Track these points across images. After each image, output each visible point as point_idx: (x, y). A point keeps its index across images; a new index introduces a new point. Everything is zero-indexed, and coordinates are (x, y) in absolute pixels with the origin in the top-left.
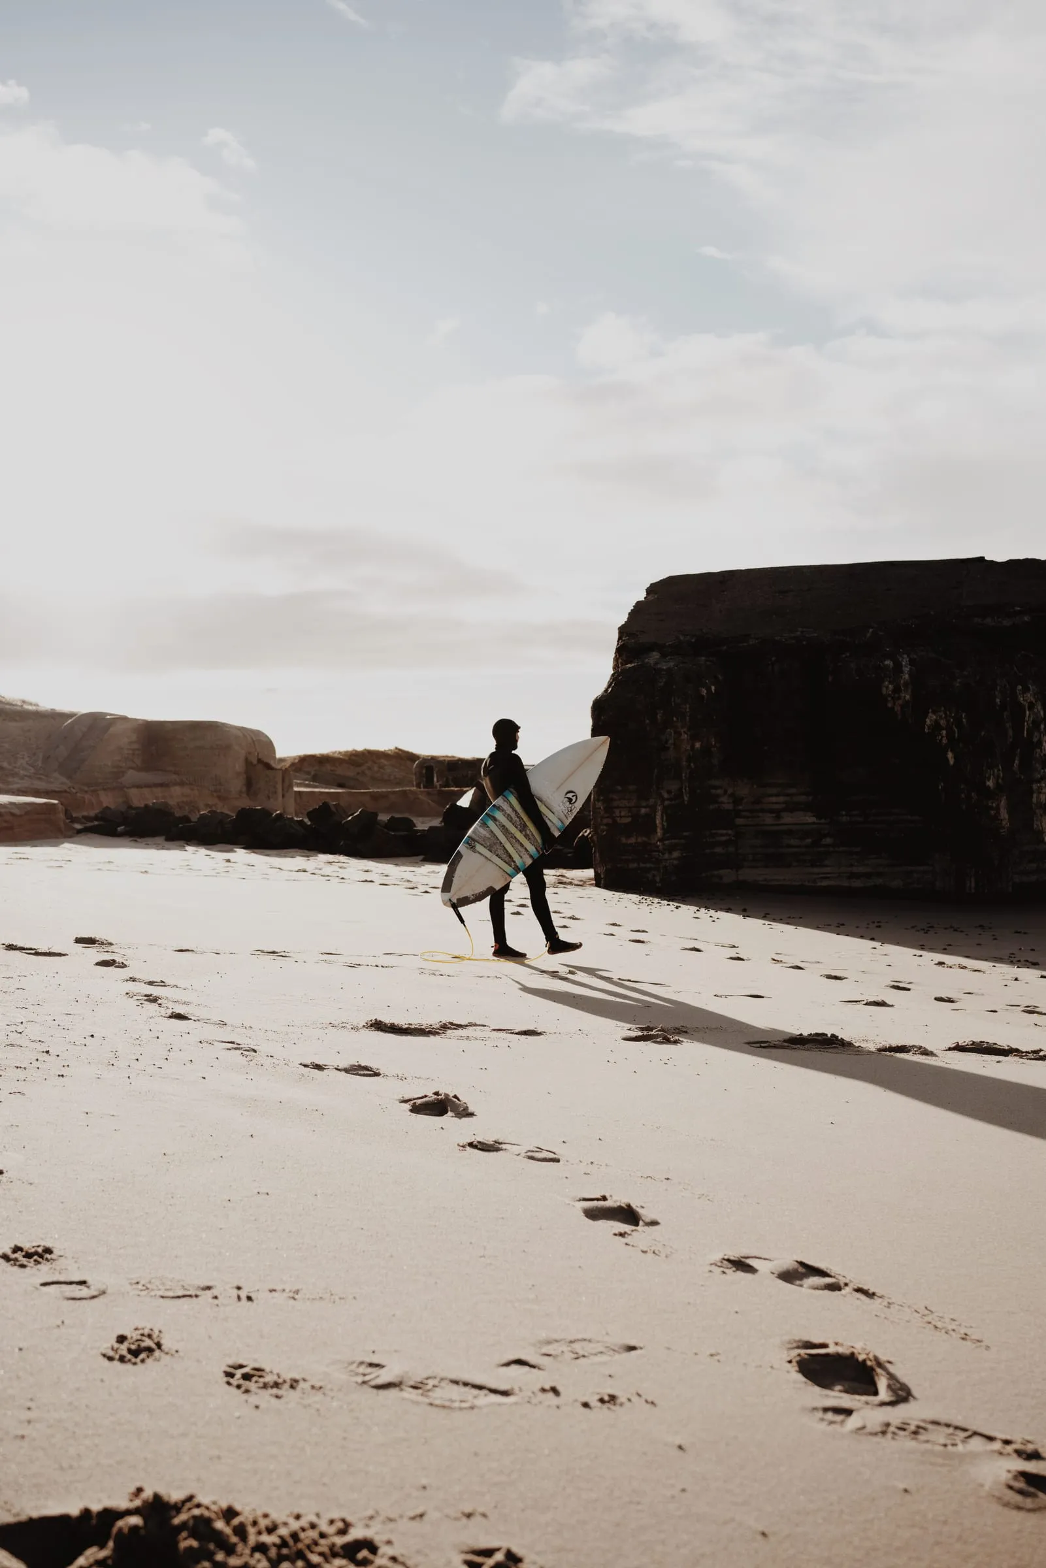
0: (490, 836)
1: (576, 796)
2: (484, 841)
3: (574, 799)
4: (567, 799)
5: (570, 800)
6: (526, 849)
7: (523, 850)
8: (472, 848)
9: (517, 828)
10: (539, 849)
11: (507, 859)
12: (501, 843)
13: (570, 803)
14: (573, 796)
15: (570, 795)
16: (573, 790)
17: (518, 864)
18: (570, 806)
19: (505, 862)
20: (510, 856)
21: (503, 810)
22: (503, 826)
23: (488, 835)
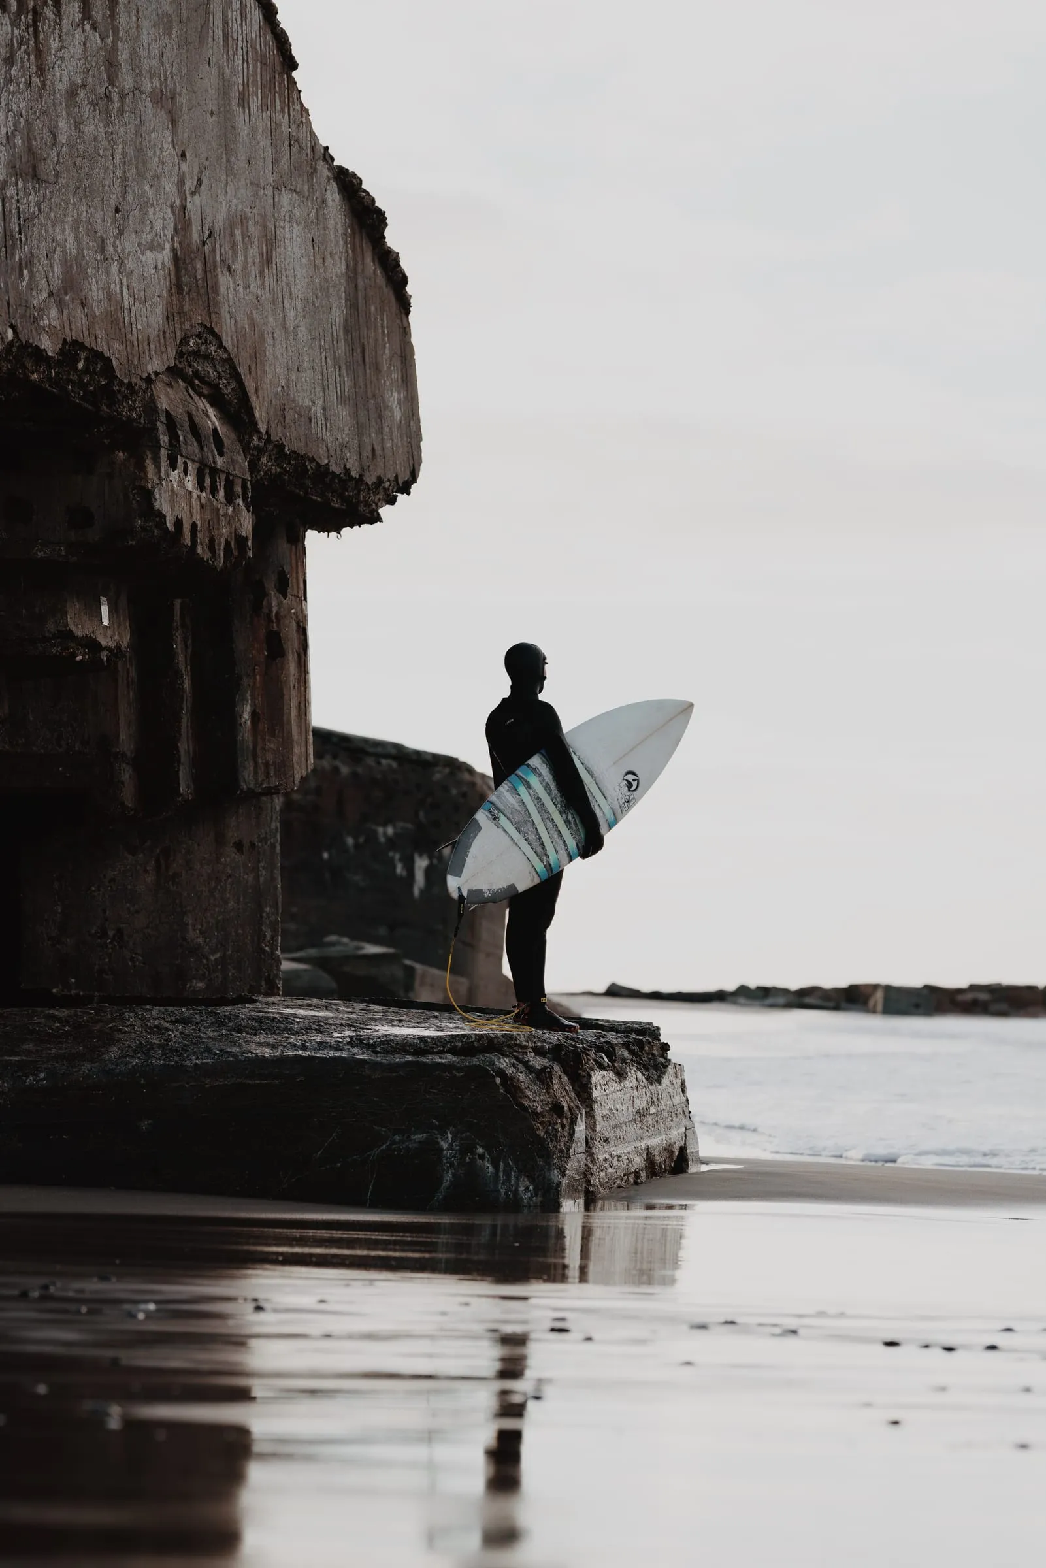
0: (519, 809)
1: (638, 780)
2: (512, 814)
3: (635, 784)
4: (625, 782)
5: (630, 785)
6: (564, 842)
7: (561, 843)
8: (494, 819)
9: (556, 806)
10: (580, 845)
11: (539, 849)
12: (534, 824)
13: (629, 790)
14: (634, 780)
15: (630, 777)
16: (637, 773)
17: (551, 862)
18: (629, 793)
19: (536, 852)
20: (543, 846)
21: (540, 775)
22: (539, 798)
23: (517, 806)
